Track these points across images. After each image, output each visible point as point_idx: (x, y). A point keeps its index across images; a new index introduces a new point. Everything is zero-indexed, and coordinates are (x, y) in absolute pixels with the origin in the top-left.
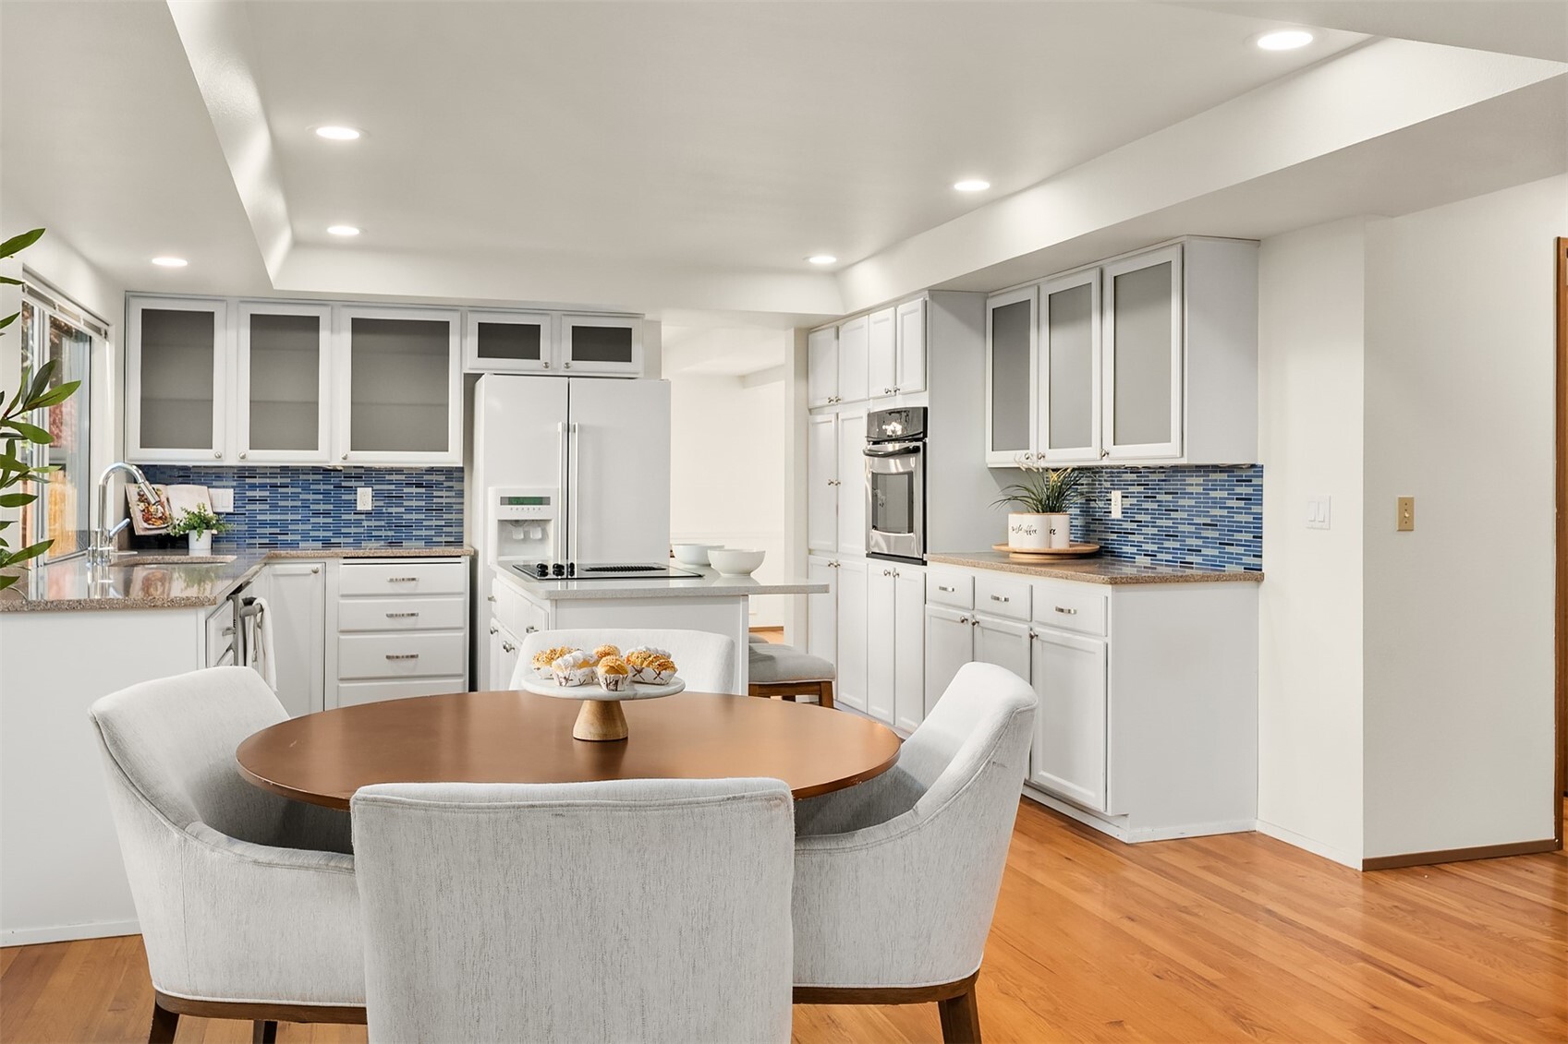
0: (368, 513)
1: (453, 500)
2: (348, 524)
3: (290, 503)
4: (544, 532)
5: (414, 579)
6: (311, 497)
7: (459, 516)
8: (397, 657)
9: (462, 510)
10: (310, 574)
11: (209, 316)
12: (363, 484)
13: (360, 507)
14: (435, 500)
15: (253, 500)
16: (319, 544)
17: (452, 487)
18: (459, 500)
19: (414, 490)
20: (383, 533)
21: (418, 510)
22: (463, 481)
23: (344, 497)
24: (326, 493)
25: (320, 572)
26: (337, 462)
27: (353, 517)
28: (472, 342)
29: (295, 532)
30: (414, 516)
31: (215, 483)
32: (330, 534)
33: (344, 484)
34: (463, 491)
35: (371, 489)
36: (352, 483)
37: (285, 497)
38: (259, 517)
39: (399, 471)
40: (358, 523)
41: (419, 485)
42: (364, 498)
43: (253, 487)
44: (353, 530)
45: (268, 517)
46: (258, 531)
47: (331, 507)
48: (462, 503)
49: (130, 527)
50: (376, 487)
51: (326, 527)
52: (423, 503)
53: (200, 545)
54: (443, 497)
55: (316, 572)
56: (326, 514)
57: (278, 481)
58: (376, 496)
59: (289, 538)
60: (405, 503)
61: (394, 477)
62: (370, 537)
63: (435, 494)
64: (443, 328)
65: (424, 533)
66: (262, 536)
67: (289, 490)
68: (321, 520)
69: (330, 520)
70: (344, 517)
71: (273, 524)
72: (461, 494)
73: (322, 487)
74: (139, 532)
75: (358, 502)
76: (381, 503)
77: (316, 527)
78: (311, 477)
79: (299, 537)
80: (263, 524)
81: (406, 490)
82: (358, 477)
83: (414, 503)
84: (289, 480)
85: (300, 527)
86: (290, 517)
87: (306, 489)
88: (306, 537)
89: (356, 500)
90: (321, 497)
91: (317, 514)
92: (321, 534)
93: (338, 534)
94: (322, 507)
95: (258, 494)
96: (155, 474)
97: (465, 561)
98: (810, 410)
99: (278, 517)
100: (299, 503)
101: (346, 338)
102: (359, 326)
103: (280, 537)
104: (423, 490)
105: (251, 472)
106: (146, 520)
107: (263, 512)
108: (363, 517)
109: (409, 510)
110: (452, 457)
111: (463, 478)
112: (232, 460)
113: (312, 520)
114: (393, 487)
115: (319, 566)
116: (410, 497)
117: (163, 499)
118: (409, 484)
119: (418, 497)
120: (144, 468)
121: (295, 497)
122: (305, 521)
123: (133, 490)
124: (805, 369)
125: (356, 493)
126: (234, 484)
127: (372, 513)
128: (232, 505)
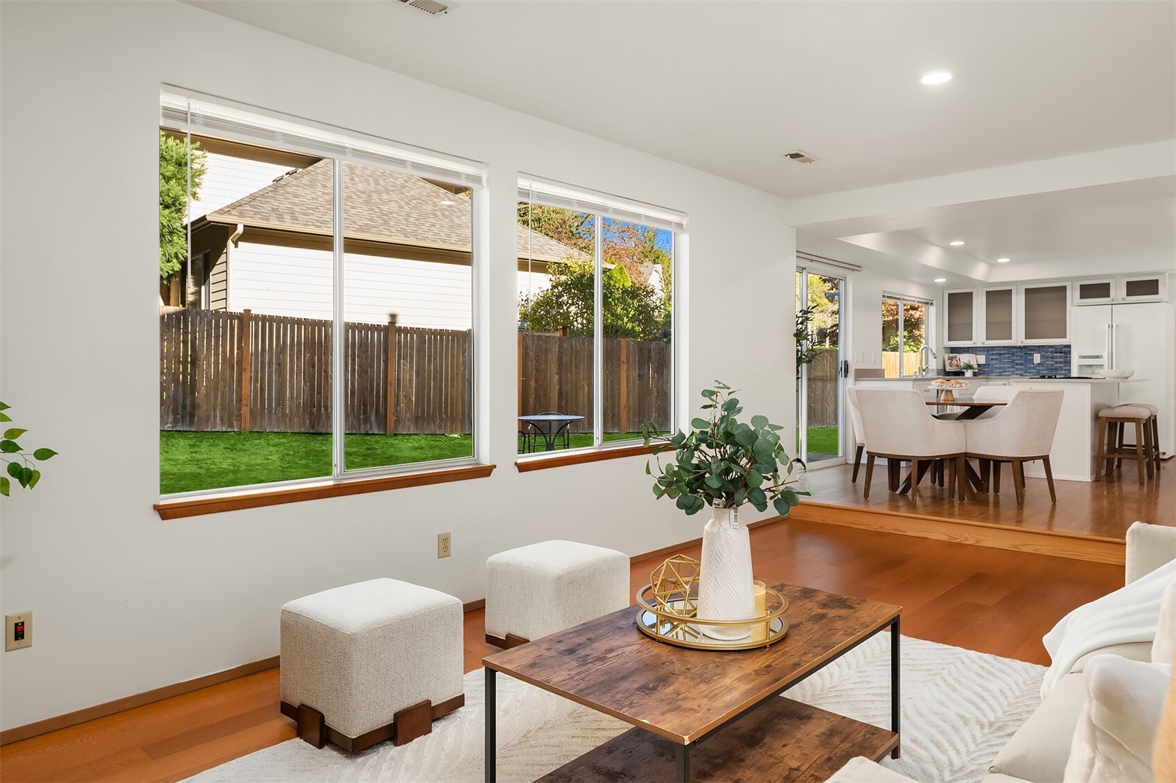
0: (1038, 364)
2: (1030, 368)
3: (1007, 360)
6: (1015, 358)
11: (971, 294)
12: (1036, 352)
13: (1035, 362)
15: (992, 359)
17: (1066, 353)
19: (1059, 355)
20: (1045, 372)
21: (1061, 362)
23: (1029, 358)
24: (1021, 356)
26: (1019, 344)
27: (1032, 366)
28: (1077, 293)
29: (1009, 371)
30: (1059, 365)
31: (977, 353)
32: (1023, 372)
33: (1026, 352)
34: (1070, 354)
35: (1039, 354)
36: (1032, 352)
37: (1005, 358)
38: (995, 366)
39: (1052, 347)
40: (1034, 368)
41: (1061, 353)
42: (1037, 358)
43: (992, 354)
44: (1032, 371)
45: (999, 366)
46: (995, 371)
47: (1023, 362)
49: (945, 370)
50: (1041, 354)
51: (1021, 369)
53: (969, 373)
56: (1021, 364)
57: (1002, 352)
58: (1042, 357)
59: (1006, 373)
60: (1053, 360)
62: (1039, 373)
64: (1064, 289)
65: (1063, 372)
66: (996, 373)
67: (1007, 355)
68: (1019, 367)
69: (1023, 367)
70: (1029, 366)
71: (1000, 368)
73: (1019, 354)
74: (947, 370)
75: (1034, 360)
76: (1044, 360)
77: (1017, 369)
78: (1015, 350)
79: (1010, 373)
80: (996, 368)
82: (1033, 350)
83: (1059, 360)
84: (1006, 351)
85: (1011, 369)
86: (1007, 366)
87: (1013, 354)
88: (1013, 373)
90: (1019, 358)
91: (1017, 364)
92: (1019, 372)
93: (1026, 372)
94: (1019, 362)
95: (994, 357)
96: (954, 350)
99: (1003, 366)
100: (1010, 360)
101: (1022, 297)
102: (1028, 291)
103: (1003, 373)
105: (993, 348)
106: (950, 366)
107: (996, 364)
108: (1035, 365)
109: (1056, 363)
110: (1068, 341)
112: (979, 345)
113: (1016, 367)
114: (1049, 353)
116: (1057, 357)
117: (958, 359)
118: (1056, 352)
119: (1061, 357)
120: (951, 348)
121: (1009, 358)
122: (1013, 367)
123: (946, 356)
125: (1033, 356)
126: (984, 353)
127: (1040, 364)
128: (985, 361)
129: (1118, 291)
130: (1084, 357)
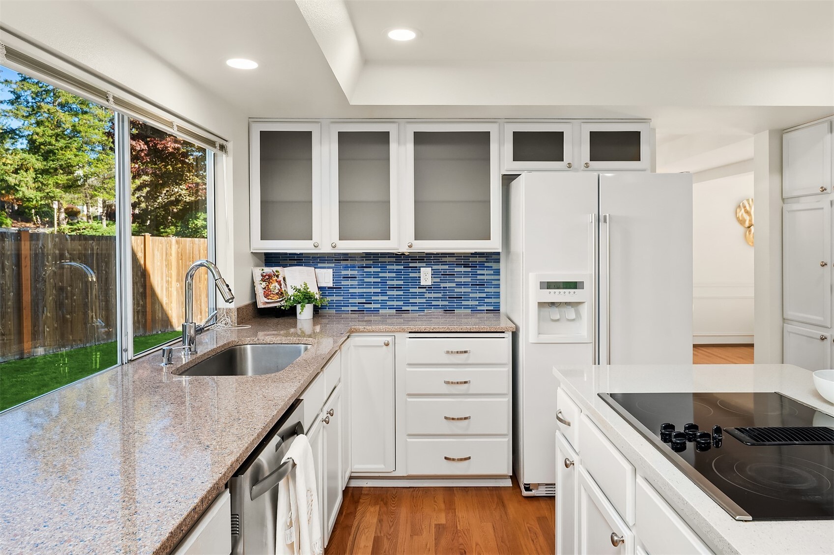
0: (429, 288)
1: (493, 277)
2: (414, 296)
3: (372, 280)
4: (578, 315)
5: (466, 352)
6: (387, 275)
7: (496, 290)
8: (453, 419)
9: (499, 285)
11: (309, 134)
12: (424, 265)
13: (423, 283)
14: (479, 277)
15: (346, 277)
16: (394, 311)
17: (492, 267)
18: (496, 277)
19: (463, 269)
20: (440, 303)
21: (465, 285)
22: (499, 262)
23: (412, 275)
24: (398, 272)
25: (391, 344)
26: (405, 250)
27: (418, 290)
28: (509, 148)
29: (376, 302)
30: (463, 290)
31: (319, 265)
32: (401, 303)
33: (411, 265)
34: (499, 269)
35: (431, 268)
36: (417, 264)
37: (369, 275)
38: (351, 291)
39: (451, 255)
40: (421, 295)
41: (466, 266)
42: (426, 276)
43: (346, 268)
44: (418, 301)
45: (357, 291)
46: (351, 301)
47: (401, 283)
48: (499, 280)
49: (255, 304)
50: (435, 267)
51: (398, 298)
52: (469, 280)
53: (305, 313)
54: (485, 274)
55: (387, 345)
56: (398, 288)
57: (364, 263)
58: (435, 274)
59: (372, 306)
60: (457, 280)
61: (447, 259)
62: (430, 306)
63: (479, 272)
64: (486, 137)
65: (470, 303)
66: (353, 304)
67: (372, 270)
68: (395, 293)
69: (401, 293)
70: (412, 290)
71: (361, 296)
72: (497, 272)
73: (395, 267)
74: (260, 305)
75: (421, 279)
76: (438, 280)
77: (392, 298)
78: (387, 260)
79: (379, 306)
80: (353, 295)
81: (457, 269)
82: (421, 259)
83: (463, 280)
84: (371, 262)
85: (380, 298)
86: (373, 290)
87: (383, 268)
88: (383, 305)
89: (420, 277)
90: (394, 275)
91: (392, 288)
92: (395, 303)
93: (407, 303)
94: (395, 283)
95: (349, 273)
96: (271, 259)
97: (508, 336)
98: (783, 200)
99: (365, 290)
100: (379, 280)
101: (409, 148)
102: (420, 138)
103: (366, 306)
104: (469, 269)
105: (346, 257)
106: (266, 296)
107: (353, 286)
108: (424, 290)
109: (459, 285)
110: (493, 244)
111: (499, 259)
112: (326, 249)
113: (389, 293)
114: (447, 267)
115: (389, 339)
116: (460, 275)
117: (281, 278)
118: (459, 265)
119: (466, 274)
120: (266, 254)
121: (376, 275)
122: (383, 293)
123: (258, 272)
124: (779, 164)
125: (420, 272)
126: (333, 265)
127: (431, 288)
128: (332, 281)
129: (577, 148)
130: (550, 285)
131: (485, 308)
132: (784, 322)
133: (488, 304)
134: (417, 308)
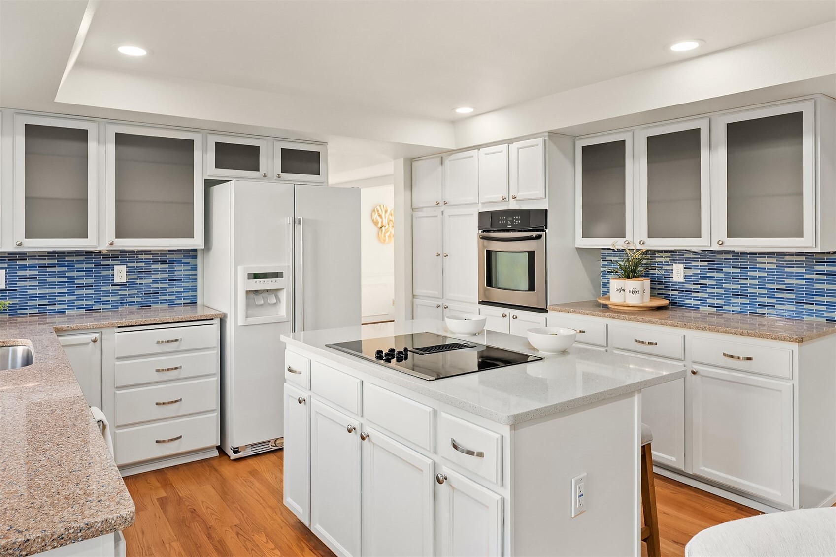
0: (123, 285)
1: (190, 273)
2: (107, 294)
3: (57, 280)
4: (278, 300)
5: (176, 340)
6: (75, 274)
7: (193, 284)
8: (164, 403)
9: (196, 279)
10: (88, 343)
12: (118, 262)
13: (117, 280)
14: (176, 273)
15: (23, 278)
16: (83, 311)
17: (189, 263)
18: (193, 272)
19: (159, 266)
20: (136, 299)
21: (163, 280)
22: (196, 258)
23: (103, 273)
24: (88, 270)
25: (98, 341)
26: (104, 247)
27: (111, 288)
28: (211, 156)
29: (61, 302)
30: (160, 285)
32: (91, 302)
33: (103, 263)
34: (196, 265)
35: (125, 266)
36: (110, 262)
37: (53, 275)
38: (29, 292)
39: (147, 252)
40: (115, 293)
41: (163, 262)
42: (120, 273)
43: (24, 267)
44: (110, 298)
45: (37, 292)
46: (29, 303)
47: (92, 281)
48: (196, 275)
50: (129, 265)
51: (88, 297)
52: (167, 276)
54: (181, 270)
55: (95, 341)
56: (88, 286)
57: (47, 262)
58: (129, 272)
59: (57, 307)
60: (153, 276)
61: (144, 257)
62: (124, 303)
63: (176, 268)
64: (190, 145)
65: (167, 297)
66: (32, 307)
67: (57, 269)
68: (84, 292)
69: (92, 291)
70: (103, 288)
71: (42, 297)
72: (195, 268)
73: (84, 266)
75: (115, 276)
76: (134, 277)
77: (80, 298)
78: (75, 258)
79: (65, 306)
80: (33, 297)
81: (153, 266)
82: (115, 257)
83: (160, 276)
84: (56, 261)
85: (66, 298)
86: (57, 291)
87: (70, 266)
88: (71, 305)
89: (113, 275)
90: (83, 273)
91: (80, 287)
92: (84, 303)
93: (98, 302)
94: (84, 282)
95: (28, 273)
97: (217, 322)
98: (414, 209)
99: (47, 291)
100: (65, 279)
101: (111, 148)
102: (123, 140)
103: (48, 307)
104: (167, 266)
105: (23, 256)
107: (32, 287)
108: (118, 288)
109: (156, 281)
110: (197, 242)
111: (196, 256)
113: (77, 292)
114: (143, 264)
115: (97, 335)
116: (157, 271)
118: (155, 262)
119: (163, 271)
121: (61, 274)
122: (70, 293)
124: (410, 183)
125: (114, 270)
126: (6, 265)
127: (126, 285)
128: (4, 283)
129: (270, 161)
130: (256, 276)
131: (183, 301)
132: (413, 298)
133: (186, 298)
134: (110, 306)
